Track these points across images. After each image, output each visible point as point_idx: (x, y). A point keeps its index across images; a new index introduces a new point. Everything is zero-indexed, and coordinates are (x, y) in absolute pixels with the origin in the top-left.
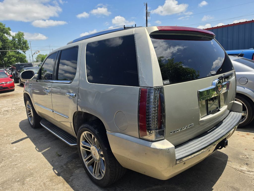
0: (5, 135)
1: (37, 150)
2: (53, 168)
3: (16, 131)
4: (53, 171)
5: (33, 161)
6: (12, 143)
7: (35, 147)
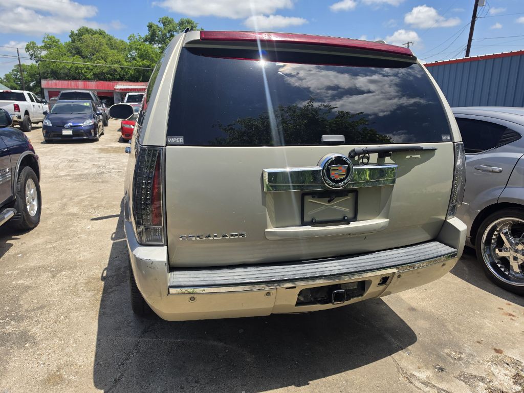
0: (95, 206)
1: (112, 235)
2: (106, 267)
3: (113, 203)
4: (102, 270)
5: (92, 250)
6: (92, 220)
7: (115, 231)
